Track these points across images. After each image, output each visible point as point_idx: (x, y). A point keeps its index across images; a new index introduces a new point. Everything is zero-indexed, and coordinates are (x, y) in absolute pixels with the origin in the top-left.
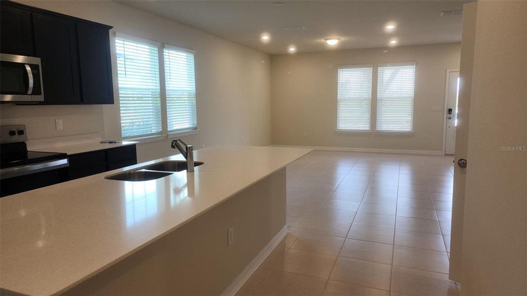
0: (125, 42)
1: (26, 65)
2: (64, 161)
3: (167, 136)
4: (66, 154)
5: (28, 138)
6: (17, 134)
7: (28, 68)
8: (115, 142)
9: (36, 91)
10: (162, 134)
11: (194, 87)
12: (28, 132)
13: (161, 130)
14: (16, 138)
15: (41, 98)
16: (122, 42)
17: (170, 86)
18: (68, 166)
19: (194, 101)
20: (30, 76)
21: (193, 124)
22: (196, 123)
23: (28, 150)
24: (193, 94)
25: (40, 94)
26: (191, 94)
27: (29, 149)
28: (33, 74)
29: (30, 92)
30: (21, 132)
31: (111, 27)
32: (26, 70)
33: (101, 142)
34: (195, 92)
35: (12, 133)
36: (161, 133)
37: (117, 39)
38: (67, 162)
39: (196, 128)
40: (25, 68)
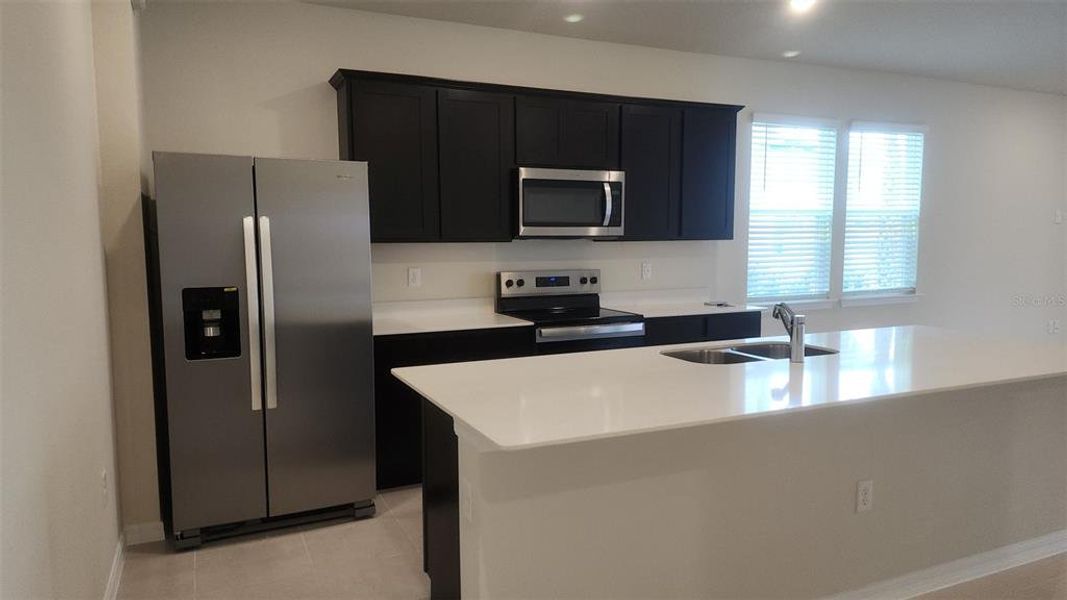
0: (769, 129)
1: (605, 184)
2: (639, 327)
3: (840, 302)
4: (642, 316)
5: (602, 289)
6: (589, 282)
7: (607, 188)
8: (726, 306)
9: (614, 222)
10: (828, 298)
11: (918, 203)
12: (602, 280)
13: (827, 290)
14: (587, 288)
15: (619, 231)
16: (764, 129)
17: (853, 202)
18: (643, 334)
19: (914, 233)
20: (609, 199)
21: (906, 282)
22: (914, 279)
23: (601, 306)
24: (913, 218)
25: (620, 225)
26: (908, 219)
27: (603, 304)
28: (613, 196)
29: (606, 222)
30: (594, 280)
31: (741, 107)
32: (604, 190)
33: (706, 304)
34: (918, 214)
35: (583, 281)
36: (827, 296)
37: (756, 125)
38: (641, 328)
39: (913, 291)
40: (603, 187)
